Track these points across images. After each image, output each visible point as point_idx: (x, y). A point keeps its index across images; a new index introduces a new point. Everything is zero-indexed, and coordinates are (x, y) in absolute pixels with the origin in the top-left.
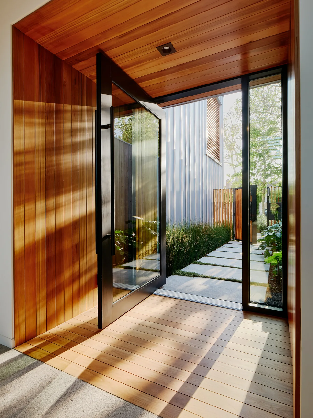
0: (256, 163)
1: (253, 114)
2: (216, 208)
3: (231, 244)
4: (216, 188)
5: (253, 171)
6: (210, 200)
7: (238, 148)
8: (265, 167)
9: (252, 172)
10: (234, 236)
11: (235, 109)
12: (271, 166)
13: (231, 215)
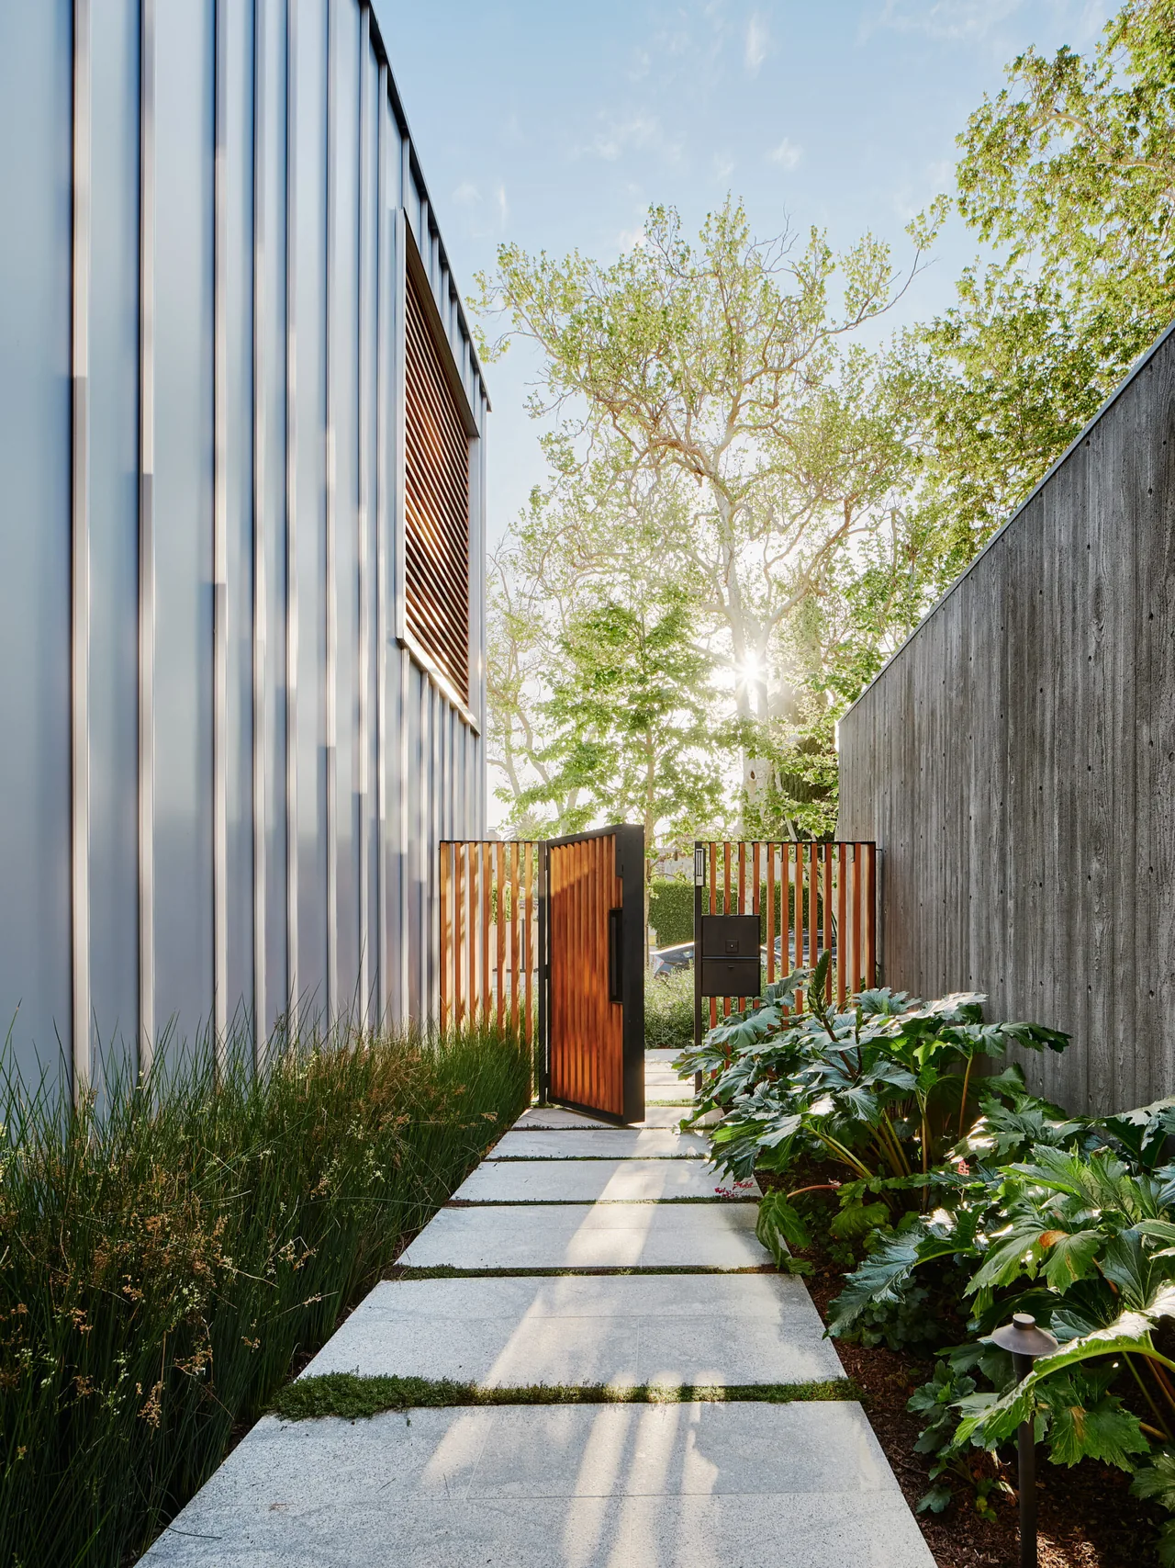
0: (617, 753)
1: (591, 573)
2: (451, 931)
3: (535, 1128)
4: (452, 835)
5: (605, 785)
6: (421, 885)
7: (545, 676)
8: (651, 771)
9: (602, 787)
10: (546, 1081)
11: (523, 535)
12: (678, 769)
13: (528, 970)
